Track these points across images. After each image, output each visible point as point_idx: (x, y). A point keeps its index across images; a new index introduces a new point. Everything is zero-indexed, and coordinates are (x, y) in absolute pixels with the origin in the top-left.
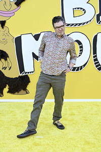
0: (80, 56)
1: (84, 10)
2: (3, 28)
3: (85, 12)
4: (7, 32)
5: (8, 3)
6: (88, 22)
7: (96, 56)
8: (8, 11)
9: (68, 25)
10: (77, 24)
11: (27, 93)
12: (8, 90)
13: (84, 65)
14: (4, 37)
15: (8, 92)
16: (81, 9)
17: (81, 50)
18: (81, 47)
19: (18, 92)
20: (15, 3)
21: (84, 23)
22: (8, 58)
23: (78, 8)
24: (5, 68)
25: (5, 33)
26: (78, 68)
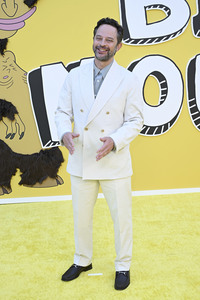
0: (162, 103)
1: (167, 9)
2: (3, 54)
3: (169, 14)
4: (11, 61)
6: (175, 34)
7: (194, 102)
8: (12, 17)
9: (136, 41)
10: (153, 39)
11: (59, 183)
12: (20, 179)
13: (172, 122)
14: (6, 73)
15: (20, 184)
16: (161, 6)
17: (163, 92)
18: (164, 85)
19: (41, 183)
20: (25, 2)
21: (168, 36)
22: (16, 116)
23: (155, 6)
24: (11, 136)
25: (7, 64)
26: (160, 127)
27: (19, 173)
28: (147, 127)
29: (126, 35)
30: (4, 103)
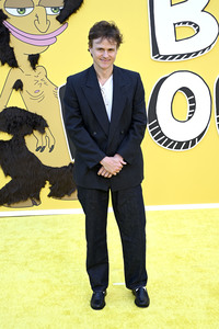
0: (190, 118)
1: (196, 26)
2: (34, 68)
3: (198, 30)
5: (42, 19)
6: (204, 50)
8: (44, 33)
9: (165, 57)
10: (182, 55)
12: (49, 191)
13: (200, 137)
14: (37, 87)
15: (49, 196)
16: (190, 23)
17: (191, 108)
18: (192, 101)
20: (57, 18)
21: (197, 53)
22: (46, 129)
23: (184, 23)
24: (41, 149)
26: (188, 142)
27: (48, 185)
28: (175, 142)
29: (155, 50)
30: (35, 116)
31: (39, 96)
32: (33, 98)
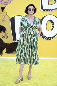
0: (52, 30)
2: (3, 11)
3: (56, 2)
9: (45, 10)
10: (50, 10)
13: (55, 36)
14: (4, 18)
15: (6, 53)
17: (52, 27)
18: (53, 24)
19: (12, 53)
22: (6, 31)
24: (4, 37)
25: (4, 15)
26: (51, 38)
28: (47, 37)
29: (42, 8)
30: (2, 27)
31: (4, 20)
32: (2, 21)
